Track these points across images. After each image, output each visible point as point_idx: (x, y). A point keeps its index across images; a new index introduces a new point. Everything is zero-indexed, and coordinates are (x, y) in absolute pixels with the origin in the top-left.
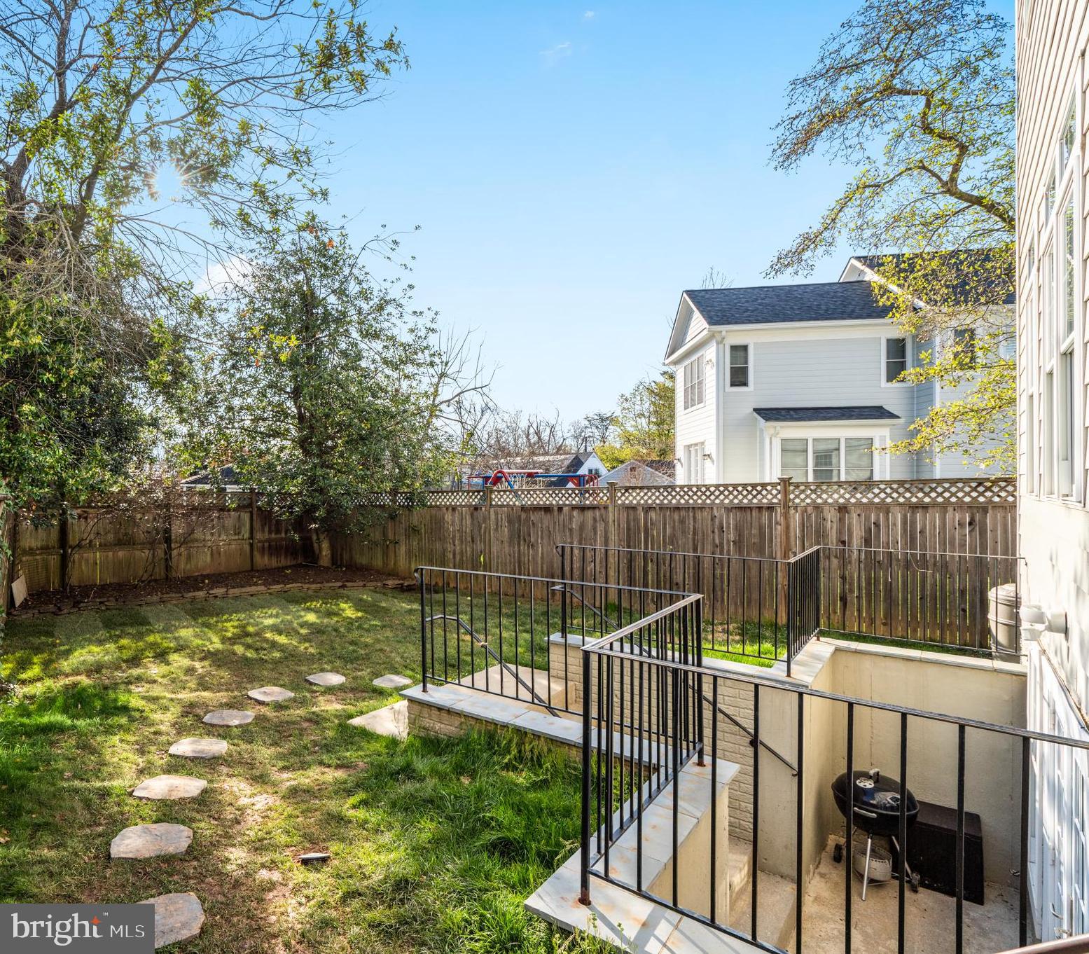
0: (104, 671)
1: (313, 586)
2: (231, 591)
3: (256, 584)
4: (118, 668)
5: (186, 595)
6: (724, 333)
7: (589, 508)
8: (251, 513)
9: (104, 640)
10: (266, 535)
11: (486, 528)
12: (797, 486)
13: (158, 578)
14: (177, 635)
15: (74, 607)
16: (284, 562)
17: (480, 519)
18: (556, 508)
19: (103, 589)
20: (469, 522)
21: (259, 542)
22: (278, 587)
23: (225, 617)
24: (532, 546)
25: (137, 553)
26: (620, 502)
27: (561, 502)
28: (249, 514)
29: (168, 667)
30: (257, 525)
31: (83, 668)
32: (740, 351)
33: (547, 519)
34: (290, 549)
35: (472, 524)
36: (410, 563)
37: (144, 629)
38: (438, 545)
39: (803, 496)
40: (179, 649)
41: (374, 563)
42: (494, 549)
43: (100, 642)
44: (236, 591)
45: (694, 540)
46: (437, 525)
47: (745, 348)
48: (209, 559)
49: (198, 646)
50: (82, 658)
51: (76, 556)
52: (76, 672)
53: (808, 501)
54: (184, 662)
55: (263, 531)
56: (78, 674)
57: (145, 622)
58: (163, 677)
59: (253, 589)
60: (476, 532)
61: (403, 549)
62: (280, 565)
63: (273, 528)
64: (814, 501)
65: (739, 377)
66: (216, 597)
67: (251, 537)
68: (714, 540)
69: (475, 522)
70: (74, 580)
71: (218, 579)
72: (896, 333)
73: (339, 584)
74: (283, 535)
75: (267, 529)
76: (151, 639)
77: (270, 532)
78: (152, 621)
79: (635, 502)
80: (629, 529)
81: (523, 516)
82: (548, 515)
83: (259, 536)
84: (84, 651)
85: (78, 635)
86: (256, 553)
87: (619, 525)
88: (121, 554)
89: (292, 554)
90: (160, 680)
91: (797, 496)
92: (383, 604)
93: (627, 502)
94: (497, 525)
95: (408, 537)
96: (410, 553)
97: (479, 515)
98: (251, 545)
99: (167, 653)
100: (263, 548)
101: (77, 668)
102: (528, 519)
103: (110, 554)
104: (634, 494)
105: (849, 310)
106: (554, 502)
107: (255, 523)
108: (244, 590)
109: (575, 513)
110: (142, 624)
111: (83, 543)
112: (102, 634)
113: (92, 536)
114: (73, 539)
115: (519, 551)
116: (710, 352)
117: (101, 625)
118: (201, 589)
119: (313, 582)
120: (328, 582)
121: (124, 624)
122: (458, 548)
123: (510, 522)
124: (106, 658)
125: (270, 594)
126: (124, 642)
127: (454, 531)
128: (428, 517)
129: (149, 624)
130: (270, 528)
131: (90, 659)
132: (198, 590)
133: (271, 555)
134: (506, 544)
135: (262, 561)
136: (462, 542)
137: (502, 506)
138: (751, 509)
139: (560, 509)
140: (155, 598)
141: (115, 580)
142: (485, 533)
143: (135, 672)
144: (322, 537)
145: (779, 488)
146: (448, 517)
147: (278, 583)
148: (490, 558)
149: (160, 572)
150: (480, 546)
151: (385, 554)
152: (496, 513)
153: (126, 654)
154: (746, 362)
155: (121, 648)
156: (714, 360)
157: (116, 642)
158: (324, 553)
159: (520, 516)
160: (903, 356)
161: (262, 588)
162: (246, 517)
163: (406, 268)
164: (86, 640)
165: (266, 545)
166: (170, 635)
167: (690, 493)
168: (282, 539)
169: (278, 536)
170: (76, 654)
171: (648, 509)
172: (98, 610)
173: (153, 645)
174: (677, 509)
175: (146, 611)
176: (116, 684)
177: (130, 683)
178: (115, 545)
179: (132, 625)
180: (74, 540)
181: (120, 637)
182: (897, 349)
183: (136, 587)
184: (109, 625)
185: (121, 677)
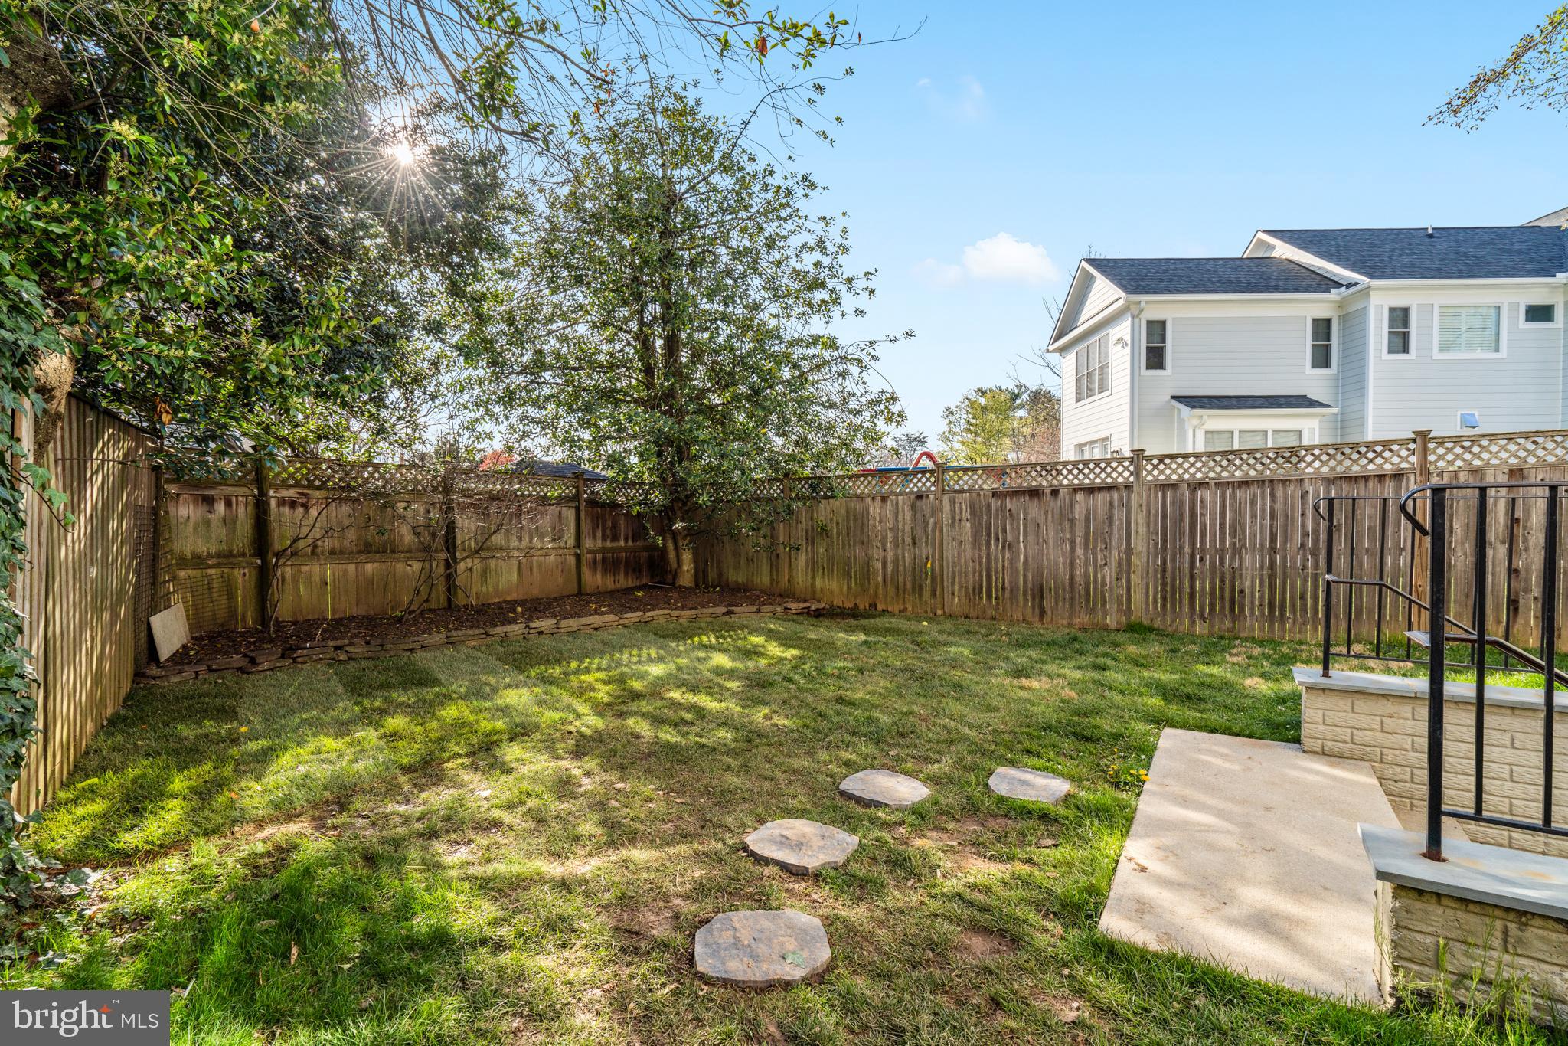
0: (358, 803)
1: (687, 614)
2: (564, 623)
3: (596, 612)
4: (391, 790)
5: (491, 631)
6: (1143, 304)
7: (1100, 489)
8: (578, 509)
9: (352, 721)
10: (599, 543)
11: (935, 523)
12: (1441, 442)
13: (433, 606)
14: (500, 702)
15: (283, 656)
16: (624, 581)
17: (927, 511)
18: (1048, 491)
19: (339, 626)
20: (908, 516)
21: (589, 552)
22: (633, 616)
23: (574, 665)
24: (1008, 546)
25: (400, 567)
26: (1150, 478)
27: (1055, 482)
28: (573, 511)
29: (511, 778)
30: (586, 526)
31: (300, 797)
32: (1157, 329)
33: (1034, 509)
34: (633, 567)
35: (914, 518)
36: (813, 578)
37: (429, 693)
38: (859, 552)
39: (1450, 457)
40: (520, 732)
41: (757, 580)
42: (949, 553)
43: (343, 728)
44: (572, 623)
45: (1271, 526)
46: (857, 523)
47: (1163, 323)
48: (515, 577)
49: (554, 725)
50: (302, 769)
51: (288, 571)
52: (285, 812)
53: (1459, 463)
54: (544, 765)
55: (595, 537)
56: (290, 817)
57: (425, 680)
58: (509, 807)
59: (596, 620)
60: (920, 531)
61: (803, 558)
62: (619, 586)
63: (608, 532)
64: (1469, 463)
65: (1156, 358)
66: (541, 633)
67: (578, 545)
68: (1303, 526)
69: (919, 515)
70: (284, 608)
71: (536, 607)
72: (1323, 312)
73: (724, 610)
74: (622, 543)
75: (599, 534)
76: (450, 713)
77: (604, 538)
78: (443, 678)
79: (1174, 477)
80: (1164, 516)
81: (995, 504)
82: (1036, 501)
83: (588, 543)
84: (304, 752)
85: (292, 712)
86: (585, 569)
87: (1149, 511)
88: (370, 567)
89: (634, 571)
90: (507, 818)
91: (1440, 457)
92: (812, 636)
93: (1162, 477)
94: (953, 518)
95: (810, 541)
96: (814, 566)
97: (926, 505)
98: (578, 557)
99: (498, 743)
100: (595, 561)
101: (289, 799)
102: (1003, 506)
103: (352, 567)
104: (1174, 466)
105: (1272, 284)
106: (1045, 483)
107: (582, 523)
108: (583, 621)
109: (1079, 497)
110: (422, 683)
111: (301, 544)
112: (346, 707)
113: (317, 533)
114: (279, 539)
115: (988, 554)
116: (1123, 329)
117: (340, 689)
118: (513, 621)
119: (683, 608)
120: (703, 607)
121: (386, 686)
122: (890, 555)
123: (974, 513)
124: (359, 766)
125: (624, 626)
126: (396, 722)
127: (884, 530)
128: (843, 511)
129: (437, 682)
130: (604, 531)
131: (321, 772)
132: (510, 623)
133: (605, 571)
134: (968, 547)
135: (594, 580)
136: (896, 546)
137: (962, 491)
138: (1366, 478)
139: (1055, 492)
140: (440, 637)
141: (361, 611)
142: (934, 530)
143: (438, 798)
144: (681, 543)
145: (1412, 446)
146: (875, 510)
147: (631, 609)
148: (942, 566)
149: (439, 598)
150: (925, 550)
151: (775, 567)
152: (953, 502)
153: (409, 753)
154: (1163, 340)
155: (393, 737)
156: (1128, 338)
157: (378, 725)
158: (685, 568)
159: (989, 505)
160: (1329, 339)
161: (610, 618)
162: (570, 514)
163: (826, 137)
164: (308, 723)
165: (599, 556)
166: (488, 704)
167: (1266, 461)
168: (621, 549)
169: (615, 544)
170: (286, 759)
171: (1196, 486)
172: (332, 662)
173: (460, 727)
174: (1245, 484)
175: (424, 660)
176: (397, 843)
177: (432, 834)
178: (360, 552)
179: (404, 686)
180: (282, 537)
181: (384, 712)
182: (1322, 328)
183: (400, 620)
184: (357, 687)
185: (406, 820)
